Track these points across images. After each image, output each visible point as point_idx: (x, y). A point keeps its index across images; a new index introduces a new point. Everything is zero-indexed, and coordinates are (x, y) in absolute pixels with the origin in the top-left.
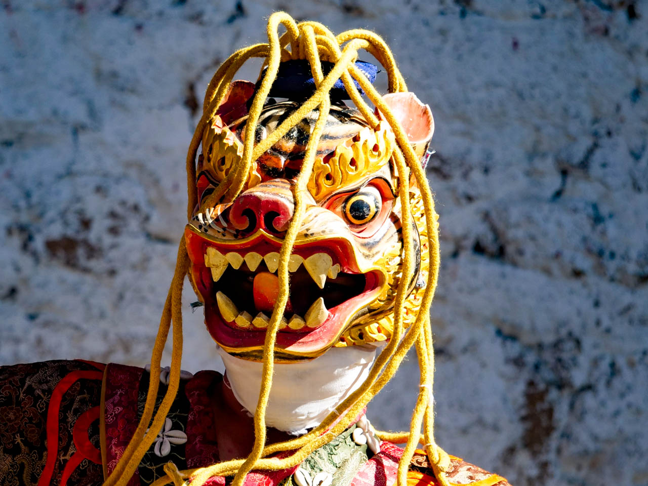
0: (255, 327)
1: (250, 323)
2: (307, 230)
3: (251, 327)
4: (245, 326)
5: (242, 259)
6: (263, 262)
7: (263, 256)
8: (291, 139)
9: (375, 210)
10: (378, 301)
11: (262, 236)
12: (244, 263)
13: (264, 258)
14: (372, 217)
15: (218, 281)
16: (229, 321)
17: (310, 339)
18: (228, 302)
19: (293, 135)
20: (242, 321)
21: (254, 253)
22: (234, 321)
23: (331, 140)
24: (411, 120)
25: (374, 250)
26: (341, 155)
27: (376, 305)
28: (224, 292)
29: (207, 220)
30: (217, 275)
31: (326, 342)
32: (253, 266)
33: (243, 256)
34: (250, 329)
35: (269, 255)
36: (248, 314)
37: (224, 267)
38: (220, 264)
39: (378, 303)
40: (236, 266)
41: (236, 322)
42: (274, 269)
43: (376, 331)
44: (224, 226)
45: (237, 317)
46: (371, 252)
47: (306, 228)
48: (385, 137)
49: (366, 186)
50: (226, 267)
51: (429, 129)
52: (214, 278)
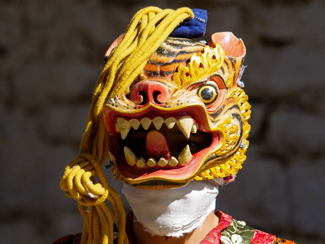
0: (148, 167)
1: (145, 164)
2: (178, 101)
3: (146, 167)
4: (142, 167)
5: (139, 123)
6: (152, 124)
7: (152, 120)
8: (163, 55)
9: (216, 94)
10: (220, 150)
11: (152, 106)
12: (141, 126)
13: (153, 121)
14: (214, 98)
15: (125, 139)
16: (132, 165)
17: (182, 172)
18: (131, 153)
19: (164, 53)
20: (141, 164)
21: (147, 119)
22: (135, 164)
23: (187, 54)
24: (232, 47)
25: (217, 119)
26: (194, 61)
27: (219, 153)
28: (128, 147)
29: (117, 100)
30: (124, 135)
31: (192, 173)
32: (146, 127)
33: (140, 121)
34: (145, 169)
35: (155, 119)
36: (144, 159)
37: (128, 129)
38: (126, 127)
39: (221, 152)
40: (136, 128)
41: (136, 165)
42: (159, 128)
43: (219, 172)
44: (128, 103)
45: (136, 161)
46: (215, 120)
47: (178, 100)
48: (219, 51)
49: (209, 81)
50: (129, 129)
51: (243, 51)
52: (122, 137)
